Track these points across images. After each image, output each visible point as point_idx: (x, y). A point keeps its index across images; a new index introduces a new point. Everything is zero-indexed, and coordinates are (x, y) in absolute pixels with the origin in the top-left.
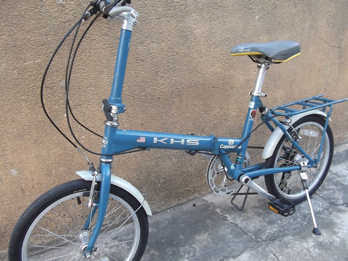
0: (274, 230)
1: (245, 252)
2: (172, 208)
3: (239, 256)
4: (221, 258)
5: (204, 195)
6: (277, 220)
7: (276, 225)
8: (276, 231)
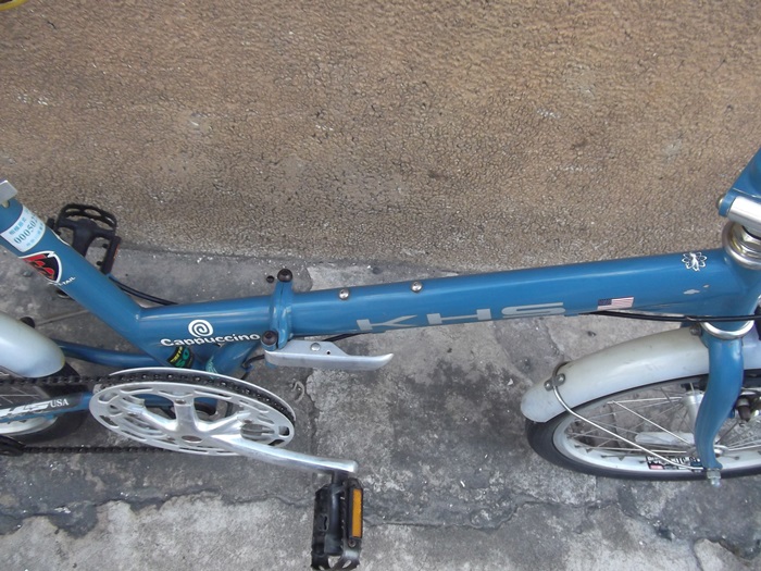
0: (391, 485)
1: (263, 504)
2: (211, 255)
3: (242, 503)
4: (200, 483)
5: (319, 262)
6: (424, 462)
7: (409, 473)
8: (390, 491)
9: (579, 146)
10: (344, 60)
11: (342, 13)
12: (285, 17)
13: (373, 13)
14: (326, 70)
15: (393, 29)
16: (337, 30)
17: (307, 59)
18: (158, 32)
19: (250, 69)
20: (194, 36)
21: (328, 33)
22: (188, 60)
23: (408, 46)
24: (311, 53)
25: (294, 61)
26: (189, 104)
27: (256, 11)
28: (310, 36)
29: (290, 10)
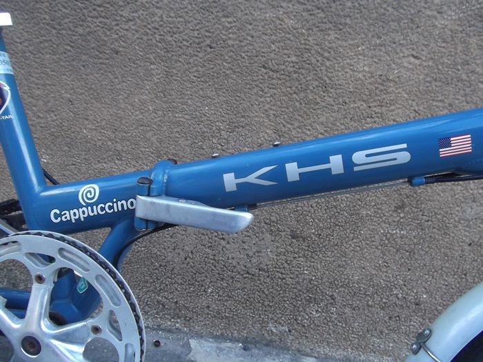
9: (400, 208)
10: (237, 129)
11: (239, 95)
12: (205, 97)
13: (256, 94)
14: (225, 136)
15: (269, 106)
16: (235, 106)
17: (214, 128)
18: (129, 107)
19: (177, 135)
20: (149, 110)
21: (229, 108)
22: (141, 128)
23: (277, 119)
24: (217, 123)
25: (206, 130)
26: (134, 163)
27: (189, 92)
28: (217, 111)
29: (208, 92)
